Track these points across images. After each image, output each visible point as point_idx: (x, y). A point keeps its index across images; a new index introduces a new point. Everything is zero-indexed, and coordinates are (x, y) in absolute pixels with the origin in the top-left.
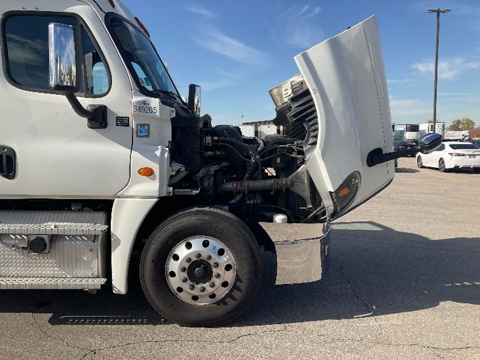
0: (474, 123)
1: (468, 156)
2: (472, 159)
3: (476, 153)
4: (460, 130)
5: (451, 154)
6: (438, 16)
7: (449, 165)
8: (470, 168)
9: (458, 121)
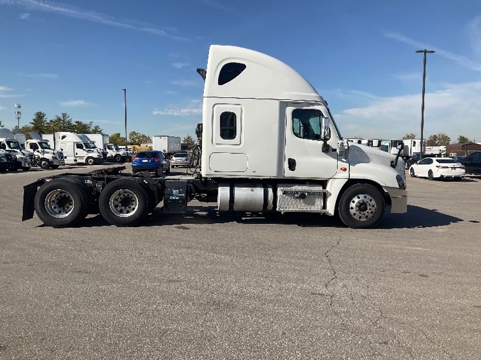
0: (449, 138)
1: (450, 169)
2: (453, 170)
3: (456, 166)
4: (437, 145)
5: (438, 167)
6: (425, 55)
7: (436, 175)
8: (452, 177)
9: (435, 136)
